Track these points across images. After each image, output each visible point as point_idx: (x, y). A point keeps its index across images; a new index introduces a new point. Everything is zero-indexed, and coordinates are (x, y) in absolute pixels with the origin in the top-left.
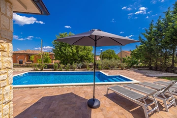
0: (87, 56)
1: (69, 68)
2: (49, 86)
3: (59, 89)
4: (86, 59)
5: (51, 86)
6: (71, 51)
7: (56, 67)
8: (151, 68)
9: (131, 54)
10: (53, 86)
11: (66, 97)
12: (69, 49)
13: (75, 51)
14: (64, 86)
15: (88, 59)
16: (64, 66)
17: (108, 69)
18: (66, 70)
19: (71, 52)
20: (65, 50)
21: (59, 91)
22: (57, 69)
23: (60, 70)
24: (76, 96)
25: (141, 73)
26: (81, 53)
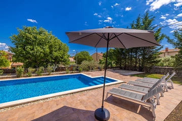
0: (62, 58)
1: (41, 72)
2: (21, 104)
3: (42, 105)
4: (61, 61)
5: (24, 103)
6: (42, 50)
7: (20, 72)
8: (121, 68)
9: (103, 56)
10: (28, 102)
11: (61, 115)
12: (39, 48)
13: (48, 50)
14: (47, 98)
15: (63, 61)
16: (34, 69)
17: (88, 71)
18: (38, 75)
19: (41, 52)
20: (33, 49)
21: (44, 107)
22: (22, 75)
23: (27, 76)
24: (73, 109)
25: (116, 72)
26: (55, 54)
